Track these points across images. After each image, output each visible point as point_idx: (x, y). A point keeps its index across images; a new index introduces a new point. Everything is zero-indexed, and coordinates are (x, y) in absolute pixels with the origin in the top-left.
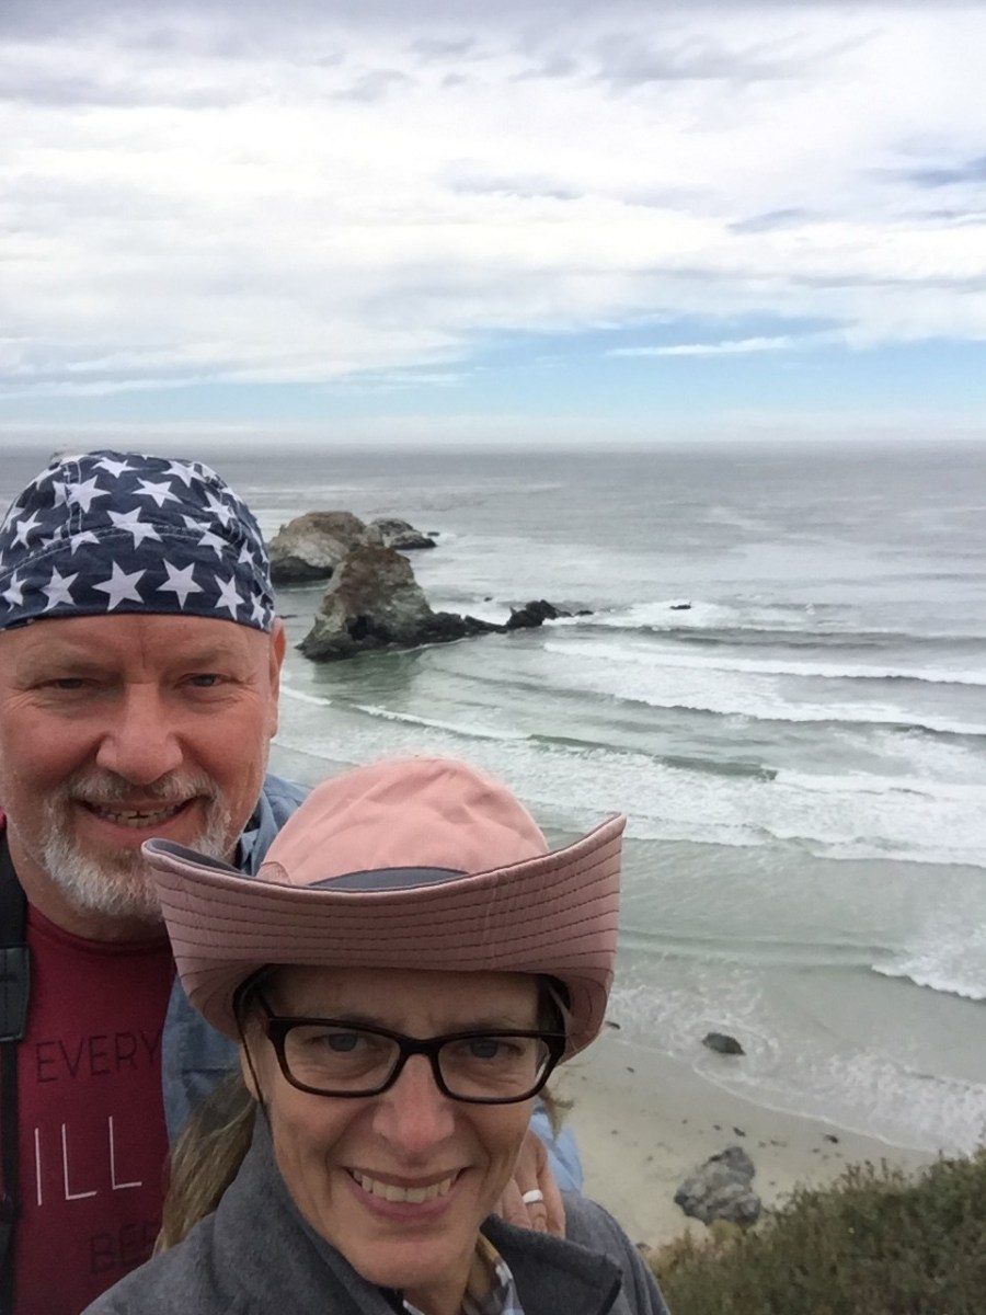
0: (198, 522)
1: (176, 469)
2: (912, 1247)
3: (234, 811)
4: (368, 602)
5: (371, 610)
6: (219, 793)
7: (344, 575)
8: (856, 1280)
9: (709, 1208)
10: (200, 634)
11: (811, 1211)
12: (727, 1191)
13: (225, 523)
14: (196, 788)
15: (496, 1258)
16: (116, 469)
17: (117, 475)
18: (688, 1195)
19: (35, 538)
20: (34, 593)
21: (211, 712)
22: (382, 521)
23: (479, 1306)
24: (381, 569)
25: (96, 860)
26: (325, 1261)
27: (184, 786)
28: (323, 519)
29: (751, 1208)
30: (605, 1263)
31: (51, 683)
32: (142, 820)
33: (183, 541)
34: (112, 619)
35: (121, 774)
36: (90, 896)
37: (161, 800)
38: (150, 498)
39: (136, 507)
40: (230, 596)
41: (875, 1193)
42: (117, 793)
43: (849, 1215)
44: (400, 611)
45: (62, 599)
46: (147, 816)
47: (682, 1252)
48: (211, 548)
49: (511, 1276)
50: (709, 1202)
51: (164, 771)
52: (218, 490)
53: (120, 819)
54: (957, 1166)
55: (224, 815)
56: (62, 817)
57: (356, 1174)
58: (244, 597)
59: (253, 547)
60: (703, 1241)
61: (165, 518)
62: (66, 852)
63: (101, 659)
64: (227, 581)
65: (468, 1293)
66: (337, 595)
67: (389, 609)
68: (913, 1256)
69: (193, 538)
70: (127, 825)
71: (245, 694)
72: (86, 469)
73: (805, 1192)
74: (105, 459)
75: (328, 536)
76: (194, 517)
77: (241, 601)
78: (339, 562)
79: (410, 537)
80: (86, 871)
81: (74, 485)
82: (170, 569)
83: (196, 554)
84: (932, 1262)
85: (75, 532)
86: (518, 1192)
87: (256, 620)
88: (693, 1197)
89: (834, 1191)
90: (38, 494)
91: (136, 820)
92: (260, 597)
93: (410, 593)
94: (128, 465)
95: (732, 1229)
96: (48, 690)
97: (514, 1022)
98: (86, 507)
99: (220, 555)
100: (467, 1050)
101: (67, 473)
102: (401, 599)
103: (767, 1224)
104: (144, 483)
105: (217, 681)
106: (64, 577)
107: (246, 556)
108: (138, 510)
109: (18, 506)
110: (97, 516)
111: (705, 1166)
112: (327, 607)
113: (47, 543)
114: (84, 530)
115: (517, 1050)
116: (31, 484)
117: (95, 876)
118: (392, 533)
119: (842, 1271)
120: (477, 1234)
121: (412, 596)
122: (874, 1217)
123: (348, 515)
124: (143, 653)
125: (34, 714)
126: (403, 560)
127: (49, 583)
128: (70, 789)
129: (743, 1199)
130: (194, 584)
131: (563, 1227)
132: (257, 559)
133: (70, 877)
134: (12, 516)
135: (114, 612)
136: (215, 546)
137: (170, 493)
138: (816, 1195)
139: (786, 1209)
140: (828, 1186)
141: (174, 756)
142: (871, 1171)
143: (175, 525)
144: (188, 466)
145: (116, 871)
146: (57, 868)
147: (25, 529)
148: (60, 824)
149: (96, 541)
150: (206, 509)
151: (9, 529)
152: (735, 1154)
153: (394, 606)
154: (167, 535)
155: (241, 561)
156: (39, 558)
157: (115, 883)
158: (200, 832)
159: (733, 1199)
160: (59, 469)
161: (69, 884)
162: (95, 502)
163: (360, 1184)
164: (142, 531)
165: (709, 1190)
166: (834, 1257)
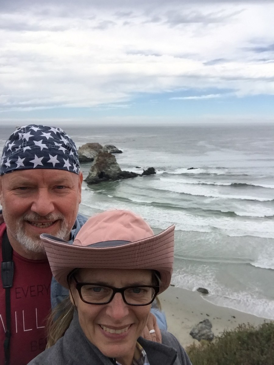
0: (58, 144)
1: (52, 129)
2: (257, 347)
3: (69, 223)
4: (104, 168)
5: (105, 170)
6: (64, 218)
7: (97, 160)
8: (241, 356)
9: (199, 336)
10: (59, 174)
11: (229, 337)
12: (205, 332)
13: (66, 144)
14: (58, 217)
15: (142, 349)
16: (36, 129)
17: (36, 131)
18: (194, 332)
19: (13, 148)
20: (13, 163)
21: (62, 196)
22: (107, 146)
23: (137, 362)
24: (107, 159)
25: (31, 237)
26: (93, 350)
27: (55, 216)
28: (91, 145)
29: (211, 336)
30: (172, 350)
31: (18, 188)
32: (43, 226)
33: (54, 149)
34: (35, 170)
35: (38, 213)
36: (29, 247)
37: (49, 220)
38: (45, 137)
39: (41, 140)
40: (67, 164)
41: (247, 332)
42: (36, 218)
43: (239, 338)
44: (113, 171)
45: (21, 165)
46: (45, 225)
47: (192, 348)
48: (62, 151)
49: (146, 354)
50: (199, 335)
51: (49, 212)
52: (64, 135)
53: (38, 225)
54: (269, 325)
55: (66, 225)
56: (22, 225)
57: (102, 326)
58: (71, 164)
59: (74, 151)
60: (198, 346)
61: (49, 142)
62: (23, 235)
63: (32, 181)
64: (66, 160)
65: (134, 358)
66: (95, 166)
67: (109, 170)
68: (257, 350)
69: (57, 148)
70: (39, 227)
71: (71, 191)
72: (27, 129)
73: (227, 332)
74: (33, 127)
75: (92, 150)
76: (57, 142)
77: (70, 165)
78: (95, 157)
79: (115, 150)
80: (28, 240)
81: (24, 134)
82: (51, 156)
83: (58, 152)
84: (262, 351)
85: (25, 146)
86: (148, 330)
87: (75, 171)
88: (195, 333)
89: (235, 332)
90: (14, 136)
91: (42, 226)
92: (76, 164)
93: (115, 166)
94: (39, 128)
95: (207, 342)
96: (18, 190)
97: (145, 283)
98: (27, 140)
99: (64, 153)
100: (132, 291)
101: (22, 131)
102: (113, 167)
103: (216, 341)
104: (43, 133)
105: (64, 187)
106: (21, 159)
107: (72, 153)
108: (42, 140)
109: (9, 140)
110: (30, 142)
111: (198, 325)
112: (92, 170)
113: (17, 150)
114: (27, 146)
115: (146, 291)
116: (12, 134)
117: (31, 241)
118: (110, 149)
119: (237, 353)
120: (136, 342)
121: (116, 166)
122: (246, 339)
123: (98, 144)
124: (43, 179)
125: (14, 197)
126: (113, 156)
127: (17, 160)
128: (24, 217)
129: (209, 334)
130: (57, 161)
131: (161, 340)
132: (75, 154)
133: (24, 242)
134: (7, 143)
135: (35, 168)
136: (63, 150)
137: (50, 136)
138: (230, 332)
139: (221, 337)
140: (233, 330)
141: (52, 208)
142: (245, 326)
143: (52, 144)
144: (55, 129)
145: (36, 240)
146: (20, 239)
147: (11, 146)
148: (21, 227)
149: (30, 149)
150: (61, 140)
151: (6, 146)
152: (207, 321)
153: (111, 169)
154: (50, 147)
155: (70, 154)
156: (15, 154)
157: (36, 243)
158: (59, 229)
159: (206, 334)
160: (20, 130)
161: (24, 243)
162: (30, 138)
163: (103, 329)
164: (43, 146)
165: (199, 331)
166: (235, 350)
